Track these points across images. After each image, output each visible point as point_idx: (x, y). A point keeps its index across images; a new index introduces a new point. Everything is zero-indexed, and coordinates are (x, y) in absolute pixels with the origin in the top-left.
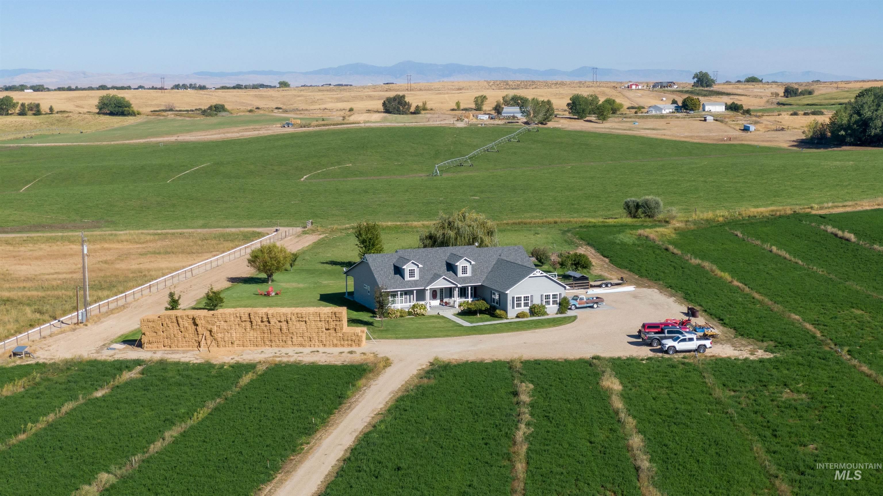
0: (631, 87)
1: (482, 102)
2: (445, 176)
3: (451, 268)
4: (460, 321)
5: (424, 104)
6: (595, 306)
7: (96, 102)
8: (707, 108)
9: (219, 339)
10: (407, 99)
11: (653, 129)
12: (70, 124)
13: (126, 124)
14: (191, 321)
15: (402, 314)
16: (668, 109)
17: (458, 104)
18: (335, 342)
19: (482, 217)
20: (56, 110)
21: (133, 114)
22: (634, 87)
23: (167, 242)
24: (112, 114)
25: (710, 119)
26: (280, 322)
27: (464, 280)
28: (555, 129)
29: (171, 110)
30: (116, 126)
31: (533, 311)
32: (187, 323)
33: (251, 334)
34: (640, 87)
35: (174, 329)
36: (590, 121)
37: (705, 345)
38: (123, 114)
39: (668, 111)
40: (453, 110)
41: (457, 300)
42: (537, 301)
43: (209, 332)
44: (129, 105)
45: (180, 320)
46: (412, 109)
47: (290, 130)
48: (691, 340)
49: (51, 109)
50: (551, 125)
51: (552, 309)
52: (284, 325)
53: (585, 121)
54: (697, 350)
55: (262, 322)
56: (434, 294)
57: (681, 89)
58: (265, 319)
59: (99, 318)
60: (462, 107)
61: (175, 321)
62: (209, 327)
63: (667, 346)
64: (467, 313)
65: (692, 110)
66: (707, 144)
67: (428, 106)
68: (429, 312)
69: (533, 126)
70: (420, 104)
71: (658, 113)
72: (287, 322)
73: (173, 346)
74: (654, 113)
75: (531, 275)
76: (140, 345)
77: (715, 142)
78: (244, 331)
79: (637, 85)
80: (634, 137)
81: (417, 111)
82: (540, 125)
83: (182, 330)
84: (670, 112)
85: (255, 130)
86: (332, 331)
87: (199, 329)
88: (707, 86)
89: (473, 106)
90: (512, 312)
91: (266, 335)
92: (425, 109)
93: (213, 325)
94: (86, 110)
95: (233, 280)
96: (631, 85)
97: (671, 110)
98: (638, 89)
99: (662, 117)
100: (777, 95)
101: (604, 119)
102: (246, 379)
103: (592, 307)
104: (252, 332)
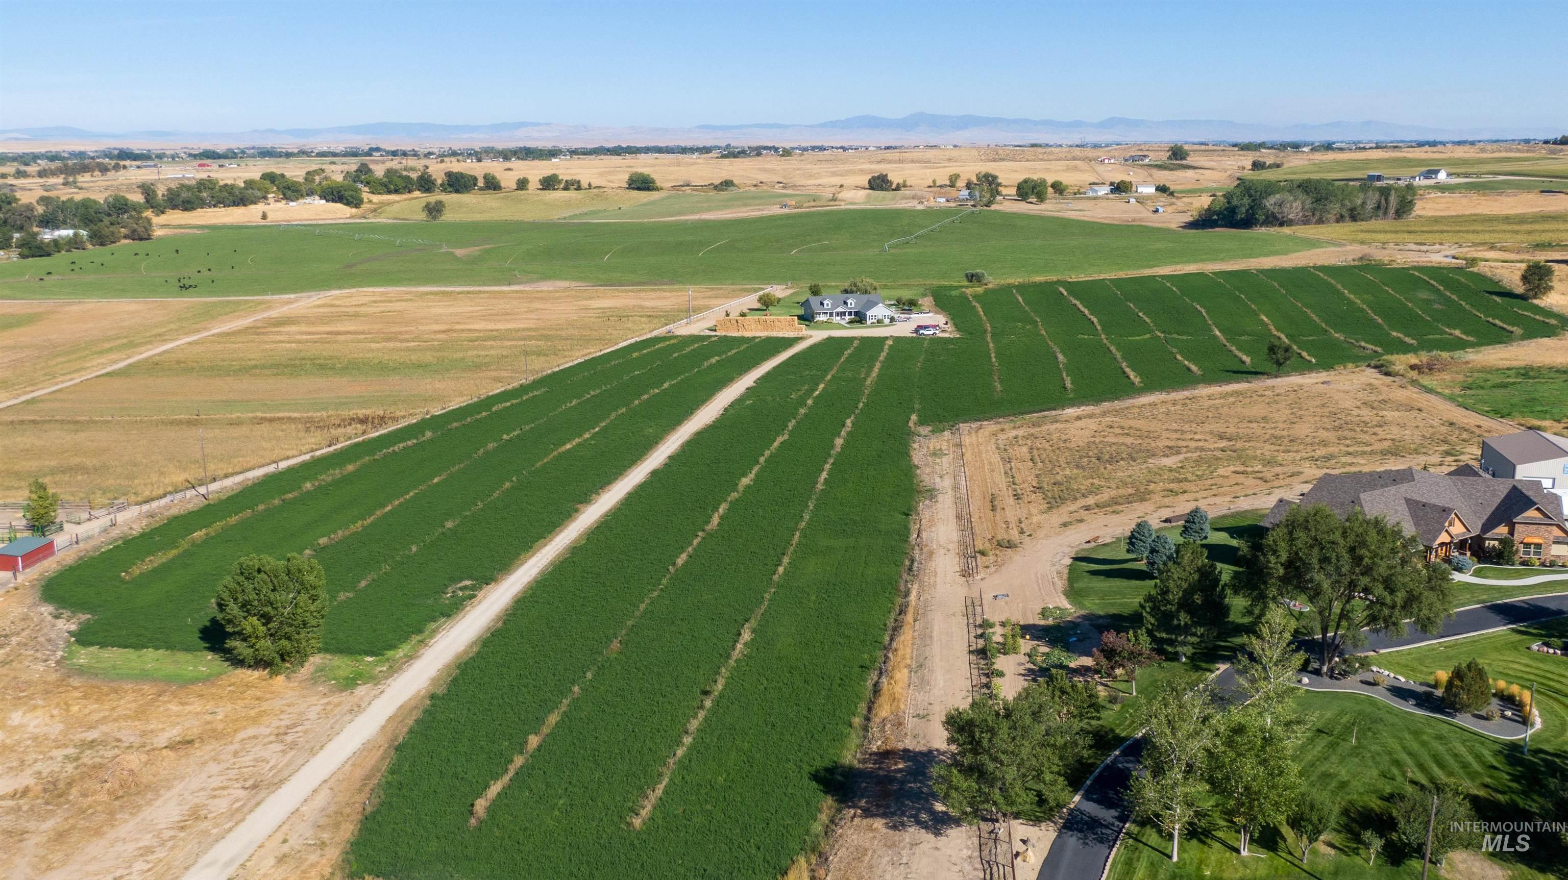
0: (1104, 161)
1: (956, 179)
2: (892, 251)
3: (845, 303)
4: (848, 325)
5: (905, 181)
6: (907, 320)
7: (626, 177)
8: (1140, 190)
9: (747, 329)
10: (889, 178)
11: (1080, 210)
12: (607, 199)
13: (652, 199)
15: (823, 322)
16: (1104, 191)
17: (934, 181)
18: (792, 330)
19: (871, 281)
20: (593, 185)
21: (657, 189)
22: (1106, 161)
23: (714, 292)
24: (639, 189)
26: (771, 322)
28: (996, 211)
29: (688, 185)
30: (645, 200)
31: (878, 321)
32: (734, 322)
33: (759, 327)
34: (1112, 161)
36: (1031, 203)
37: (938, 333)
38: (648, 189)
39: (1103, 193)
40: (930, 187)
41: (847, 318)
42: (880, 317)
43: (743, 326)
44: (653, 182)
46: (894, 186)
47: (786, 211)
48: (932, 330)
49: (590, 185)
50: (994, 207)
51: (887, 321)
52: (773, 324)
55: (764, 322)
56: (838, 314)
57: (1152, 163)
59: (695, 323)
60: (938, 184)
62: (740, 323)
63: (922, 333)
64: (851, 322)
65: (1124, 192)
66: (1113, 225)
67: (908, 183)
68: (834, 321)
69: (979, 208)
70: (901, 181)
71: (1095, 195)
72: (773, 322)
73: (728, 330)
74: (1089, 194)
76: (715, 330)
77: (1122, 223)
78: (756, 325)
79: (1109, 159)
80: (1057, 218)
81: (898, 189)
82: (985, 208)
85: (759, 210)
86: (791, 326)
88: (1182, 159)
89: (948, 183)
90: (869, 322)
91: (765, 327)
92: (905, 186)
93: (742, 322)
94: (617, 185)
95: (750, 309)
97: (1106, 192)
98: (1110, 163)
99: (1095, 198)
100: (1244, 168)
101: (1042, 201)
102: (757, 340)
103: (905, 320)
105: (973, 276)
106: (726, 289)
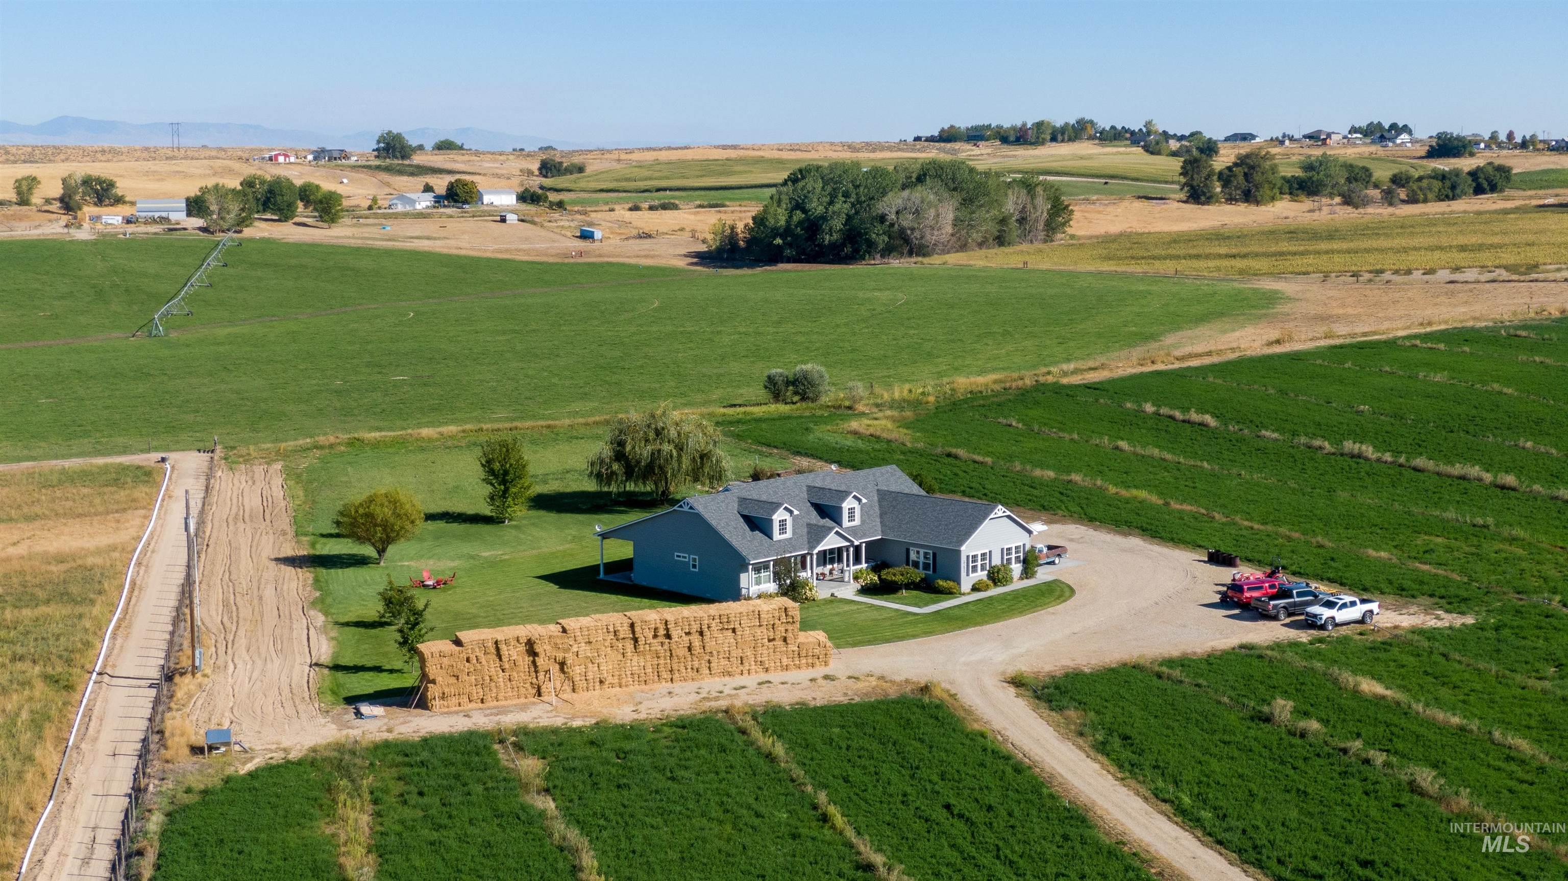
0: (276, 159)
1: (30, 188)
3: (823, 512)
6: (1057, 561)
8: (487, 199)
9: (577, 678)
14: (522, 648)
16: (424, 202)
18: (785, 661)
22: (281, 159)
25: (512, 217)
26: (688, 634)
27: (853, 531)
31: (993, 579)
32: (516, 653)
33: (635, 662)
35: (490, 665)
36: (305, 225)
37: (1371, 612)
39: (423, 205)
41: (849, 571)
42: (996, 561)
43: (557, 667)
45: (503, 647)
51: (1015, 572)
52: (696, 640)
53: (295, 224)
54: (1362, 621)
55: (655, 636)
58: (662, 632)
61: (493, 651)
62: (560, 656)
63: (1324, 618)
64: (869, 589)
65: (466, 202)
68: (820, 593)
69: (222, 236)
71: (408, 208)
72: (701, 633)
73: (488, 698)
74: (400, 208)
75: (992, 516)
76: (422, 703)
78: (620, 657)
79: (286, 156)
82: (233, 234)
83: (507, 666)
84: (428, 207)
86: (779, 643)
87: (540, 661)
88: (403, 158)
89: (12, 196)
90: (966, 584)
91: (662, 661)
93: (567, 651)
96: (276, 156)
97: (428, 204)
98: (290, 163)
100: (530, 173)
101: (333, 220)
103: (1053, 563)
104: (635, 659)
105: (787, 383)
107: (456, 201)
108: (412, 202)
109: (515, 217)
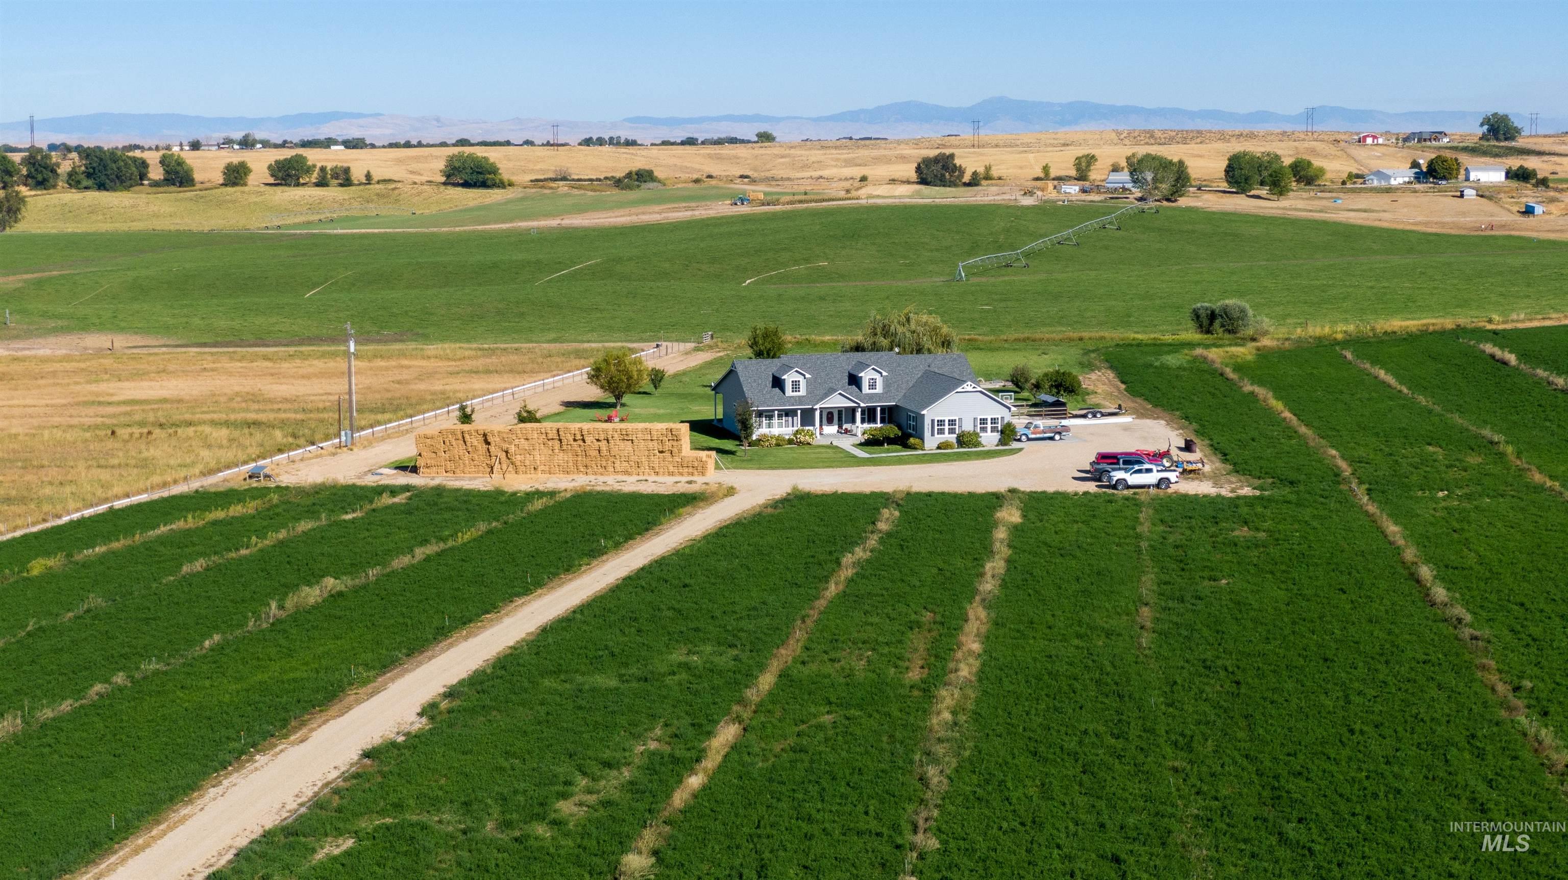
0: (1365, 140)
1: (1089, 164)
2: (974, 280)
3: (854, 380)
4: (861, 453)
5: (988, 169)
6: (1057, 437)
7: (441, 165)
8: (1473, 176)
9: (518, 463)
10: (957, 162)
11: (1365, 211)
12: (397, 201)
13: (488, 201)
14: (481, 438)
15: (779, 442)
16: (1401, 176)
17: (1046, 169)
18: (671, 469)
19: (935, 320)
20: (376, 176)
21: (501, 185)
22: (1369, 141)
23: (494, 359)
24: (466, 185)
25: (1470, 193)
26: (598, 440)
27: (871, 397)
28: (1189, 209)
29: (564, 179)
30: (472, 204)
31: (962, 440)
32: (476, 441)
33: (561, 457)
34: (1381, 141)
35: (458, 449)
36: (1258, 197)
37: (1168, 479)
38: (484, 185)
39: (1400, 180)
40: (1037, 179)
41: (860, 428)
42: (968, 427)
43: (504, 454)
44: (494, 170)
45: (467, 436)
46: (967, 178)
47: (744, 209)
48: (1149, 471)
49: (368, 176)
50: (1183, 202)
51: (990, 439)
52: (603, 444)
53: (1248, 196)
54: (1158, 486)
55: (575, 440)
56: (829, 417)
57: (1455, 144)
58: (579, 437)
59: (365, 448)
60: (1052, 175)
61: (460, 437)
62: (505, 446)
63: (1115, 479)
64: (871, 442)
65: (1444, 178)
66: (1449, 236)
67: (995, 173)
68: (818, 440)
69: (1151, 204)
70: (981, 170)
71: (1384, 184)
72: (608, 441)
73: (458, 471)
74: (1376, 183)
75: (959, 389)
76: (414, 470)
77: (1463, 232)
78: (550, 452)
79: (1374, 137)
80: (1325, 223)
81: (974, 182)
82: (1165, 203)
83: (470, 450)
84: (1405, 183)
85: (687, 209)
86: (667, 454)
87: (492, 449)
88: (1506, 140)
89: (1073, 173)
90: (931, 442)
91: (579, 459)
92: (988, 177)
93: (510, 443)
94: (424, 178)
95: (569, 404)
96: (1365, 137)
97: (1407, 179)
98: (1377, 145)
99: (1389, 190)
101: (1281, 195)
102: (538, 505)
103: (1052, 439)
104: (561, 454)
105: (1213, 316)
106: (530, 351)
107: (1435, 177)
108: (1387, 177)
109: (1474, 192)
